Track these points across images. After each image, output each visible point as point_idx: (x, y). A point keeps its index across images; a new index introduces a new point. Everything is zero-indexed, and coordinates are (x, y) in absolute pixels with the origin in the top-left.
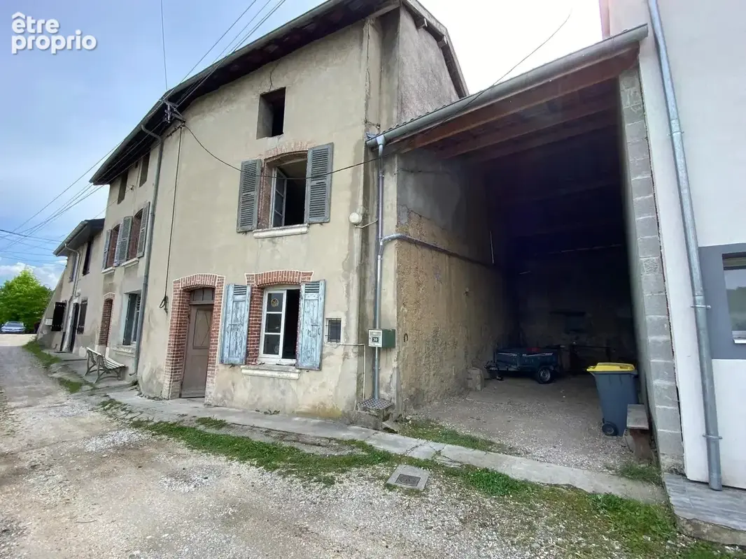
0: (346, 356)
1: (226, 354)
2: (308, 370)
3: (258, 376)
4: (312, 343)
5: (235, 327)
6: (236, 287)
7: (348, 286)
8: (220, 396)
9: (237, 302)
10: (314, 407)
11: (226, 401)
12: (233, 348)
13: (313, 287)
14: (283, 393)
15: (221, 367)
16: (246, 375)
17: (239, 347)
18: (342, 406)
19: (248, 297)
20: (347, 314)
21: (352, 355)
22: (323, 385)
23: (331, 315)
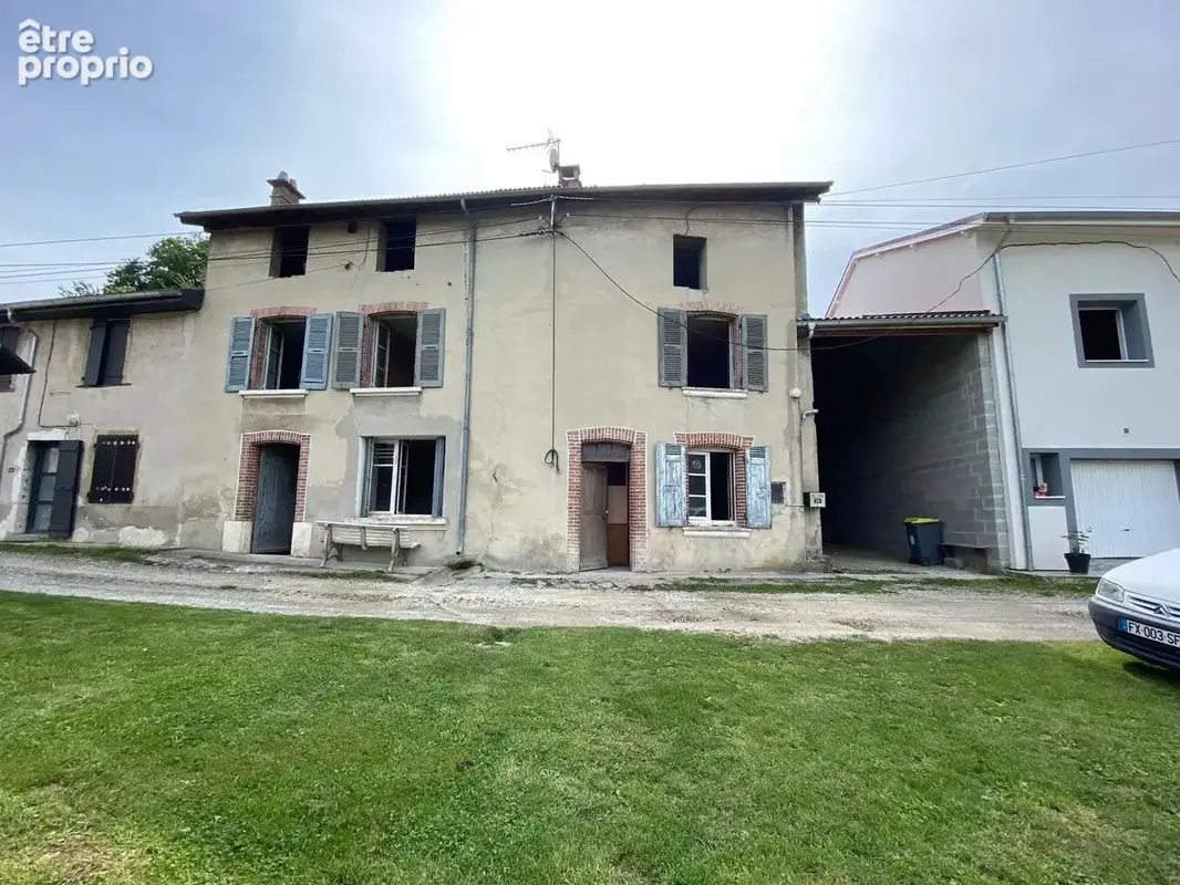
0: (793, 516)
1: (663, 516)
2: (758, 529)
3: (705, 537)
4: (761, 505)
5: (670, 488)
6: (668, 447)
7: (791, 454)
8: (656, 561)
9: (671, 462)
10: (767, 561)
11: (665, 566)
12: (670, 509)
13: (759, 452)
14: (734, 551)
15: (654, 531)
16: (689, 537)
17: (678, 509)
18: (794, 558)
19: (683, 456)
20: (792, 478)
21: (799, 514)
22: (774, 542)
23: (777, 480)
